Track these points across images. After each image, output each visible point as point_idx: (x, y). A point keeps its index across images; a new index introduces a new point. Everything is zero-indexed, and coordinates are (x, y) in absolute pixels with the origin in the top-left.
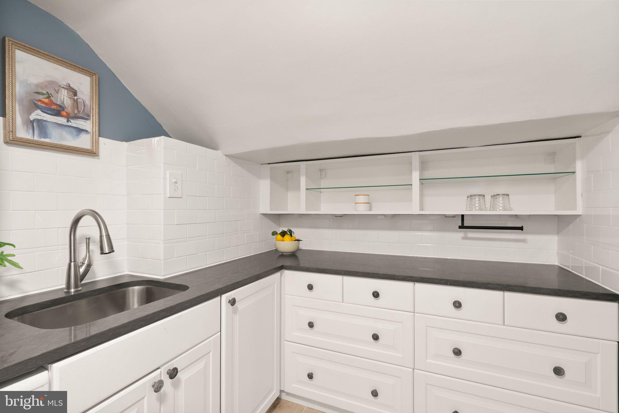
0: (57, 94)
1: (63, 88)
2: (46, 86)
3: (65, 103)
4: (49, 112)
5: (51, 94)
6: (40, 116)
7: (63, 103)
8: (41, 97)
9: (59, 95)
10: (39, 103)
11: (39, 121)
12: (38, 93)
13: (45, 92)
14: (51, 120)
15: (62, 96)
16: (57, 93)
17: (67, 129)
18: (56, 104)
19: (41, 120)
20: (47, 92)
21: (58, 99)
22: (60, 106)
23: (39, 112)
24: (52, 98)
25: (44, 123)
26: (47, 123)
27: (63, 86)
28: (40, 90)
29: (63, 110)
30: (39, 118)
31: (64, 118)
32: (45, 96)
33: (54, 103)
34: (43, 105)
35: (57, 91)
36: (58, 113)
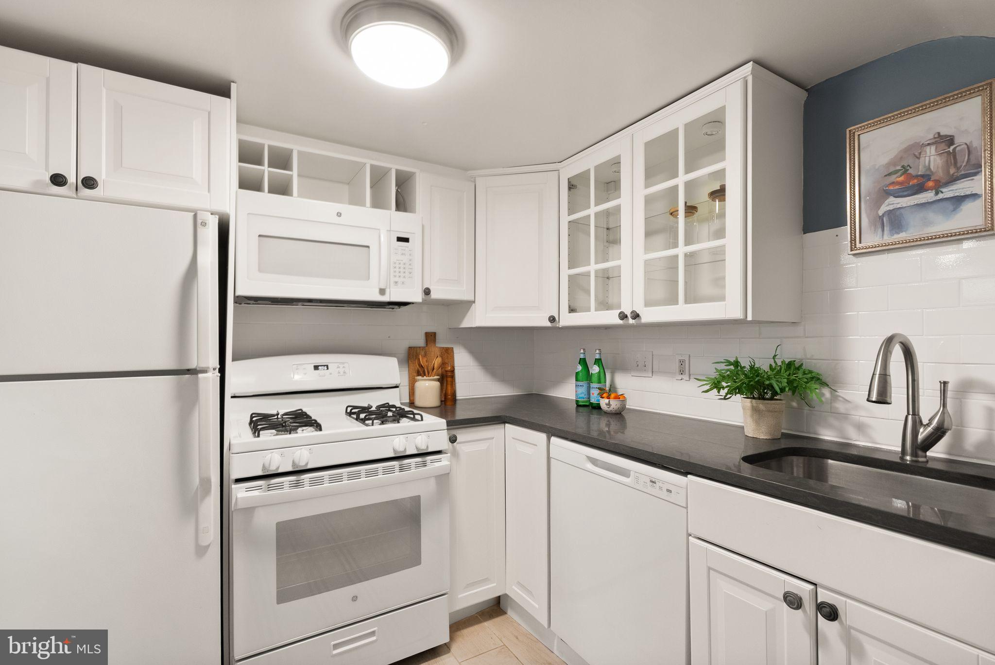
0: (917, 160)
1: (929, 144)
2: (901, 158)
3: (932, 167)
4: (905, 193)
5: (908, 165)
6: (893, 204)
7: (929, 168)
8: (893, 178)
9: (922, 159)
10: (891, 188)
11: (890, 212)
12: (890, 174)
13: (899, 168)
14: (909, 204)
15: (927, 159)
16: (917, 158)
17: (935, 206)
18: (917, 176)
19: (894, 209)
20: (903, 167)
21: (920, 167)
22: (922, 176)
23: (892, 199)
24: (911, 171)
25: (898, 213)
26: (902, 211)
27: (927, 143)
28: (892, 169)
29: (929, 179)
30: (891, 207)
31: (930, 191)
32: (899, 174)
33: (913, 177)
34: (897, 187)
35: (918, 156)
36: (920, 189)
